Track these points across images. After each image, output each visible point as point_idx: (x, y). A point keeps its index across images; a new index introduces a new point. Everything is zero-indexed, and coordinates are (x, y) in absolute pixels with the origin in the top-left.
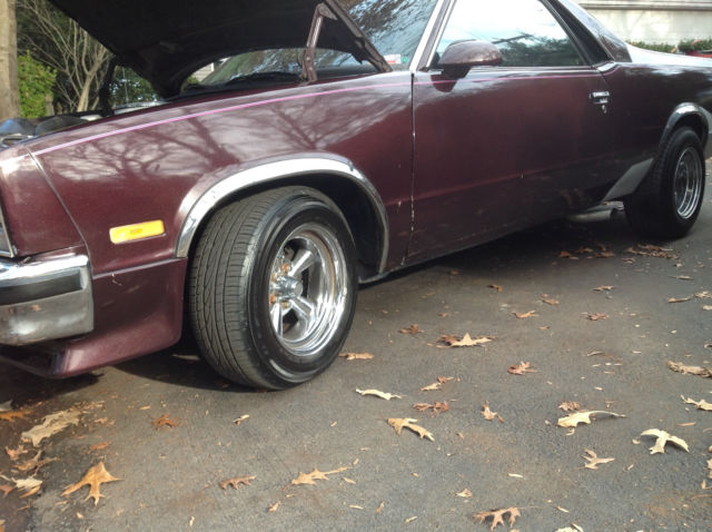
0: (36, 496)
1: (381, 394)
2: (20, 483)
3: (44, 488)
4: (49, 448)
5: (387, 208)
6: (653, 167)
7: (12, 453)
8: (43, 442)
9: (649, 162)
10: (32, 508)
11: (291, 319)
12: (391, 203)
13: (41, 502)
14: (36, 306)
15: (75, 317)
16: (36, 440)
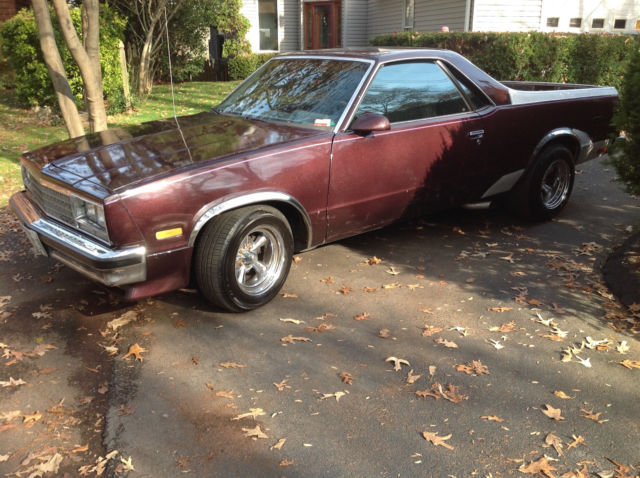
0: (115, 355)
1: (294, 321)
2: (108, 348)
3: (119, 352)
4: (121, 332)
5: (311, 216)
6: (525, 174)
7: (103, 334)
8: (118, 329)
9: (522, 171)
10: (114, 361)
11: (252, 273)
12: (313, 212)
13: (118, 358)
14: (118, 270)
15: (138, 275)
16: (115, 327)
